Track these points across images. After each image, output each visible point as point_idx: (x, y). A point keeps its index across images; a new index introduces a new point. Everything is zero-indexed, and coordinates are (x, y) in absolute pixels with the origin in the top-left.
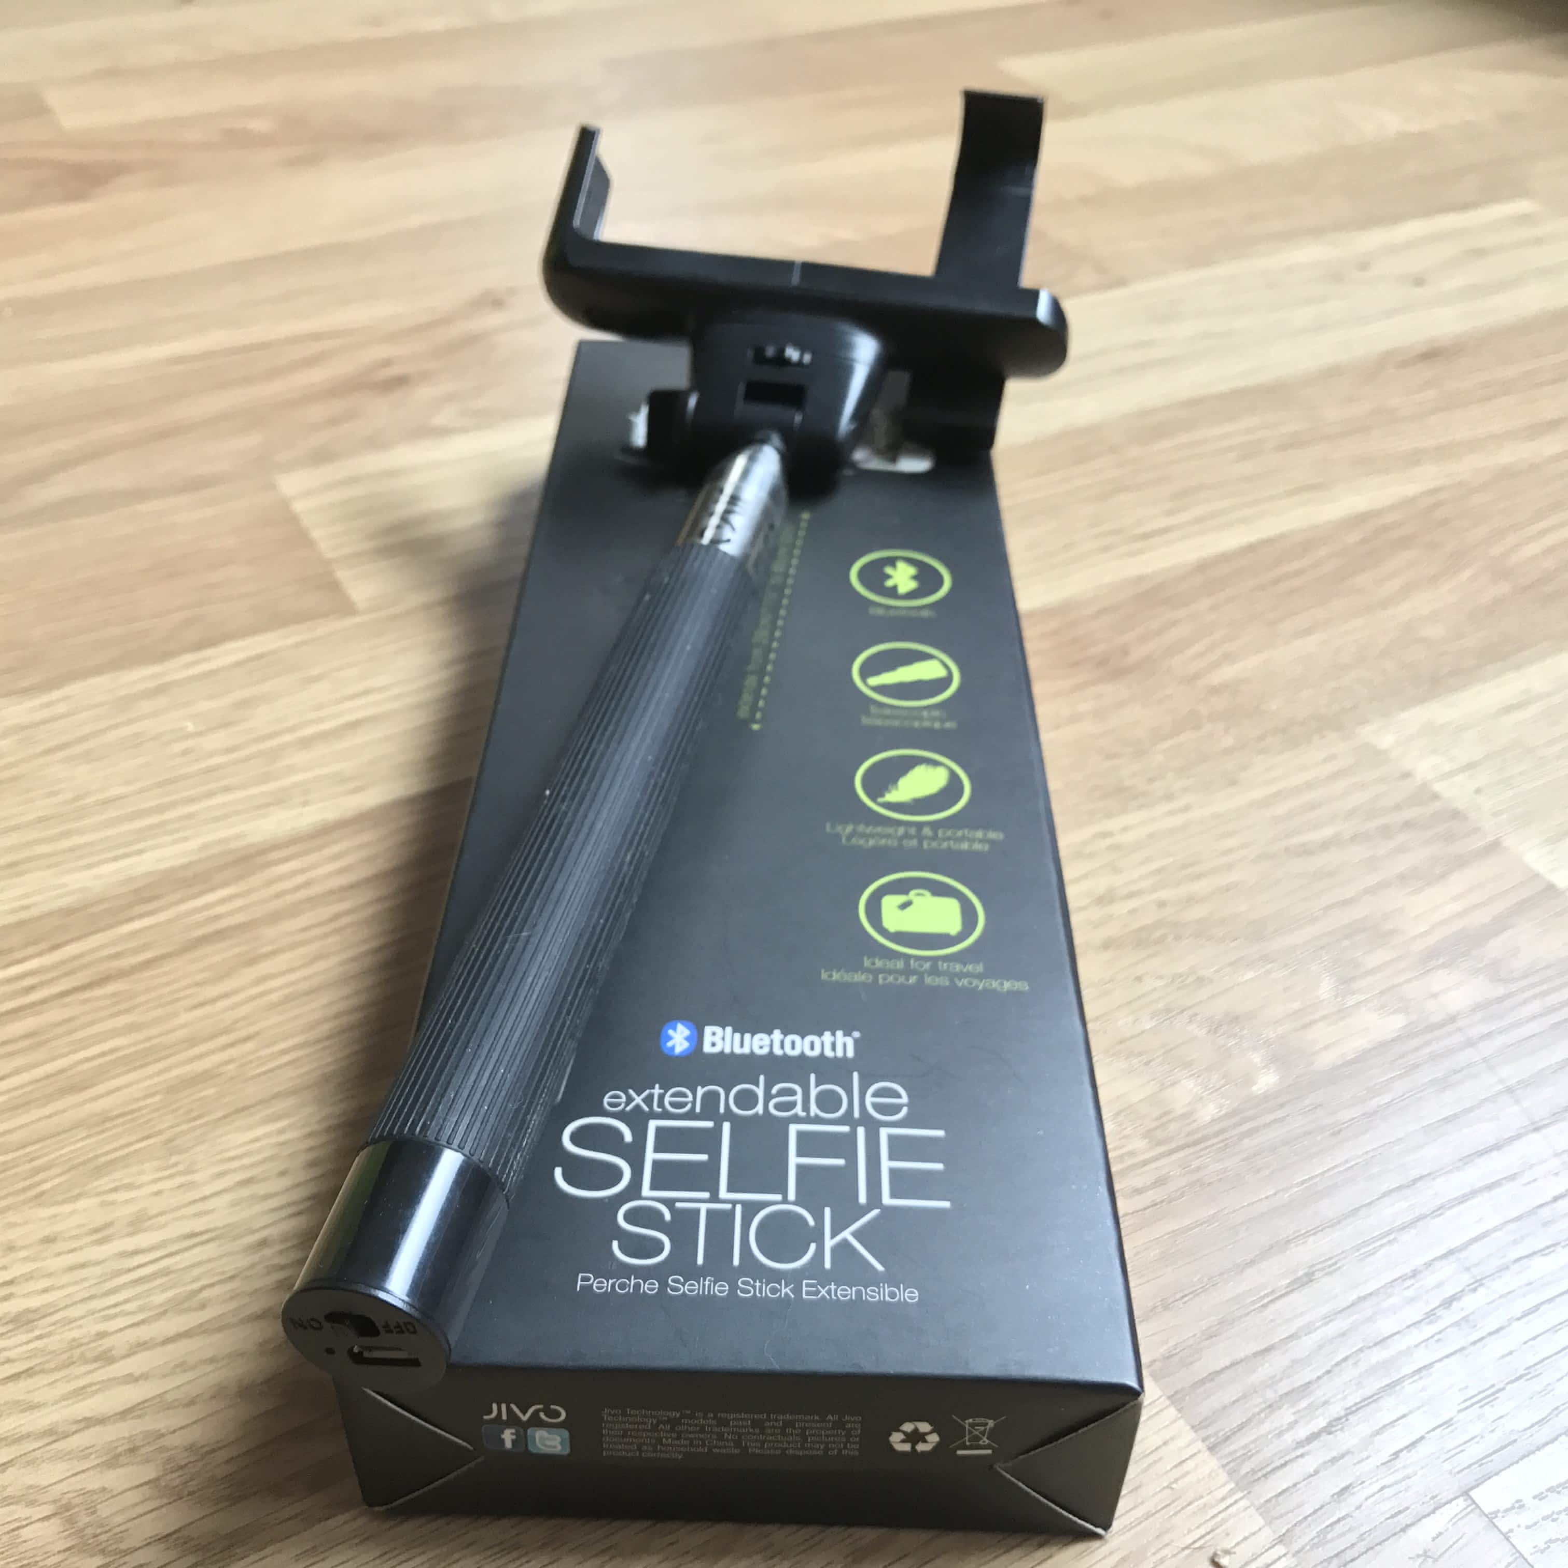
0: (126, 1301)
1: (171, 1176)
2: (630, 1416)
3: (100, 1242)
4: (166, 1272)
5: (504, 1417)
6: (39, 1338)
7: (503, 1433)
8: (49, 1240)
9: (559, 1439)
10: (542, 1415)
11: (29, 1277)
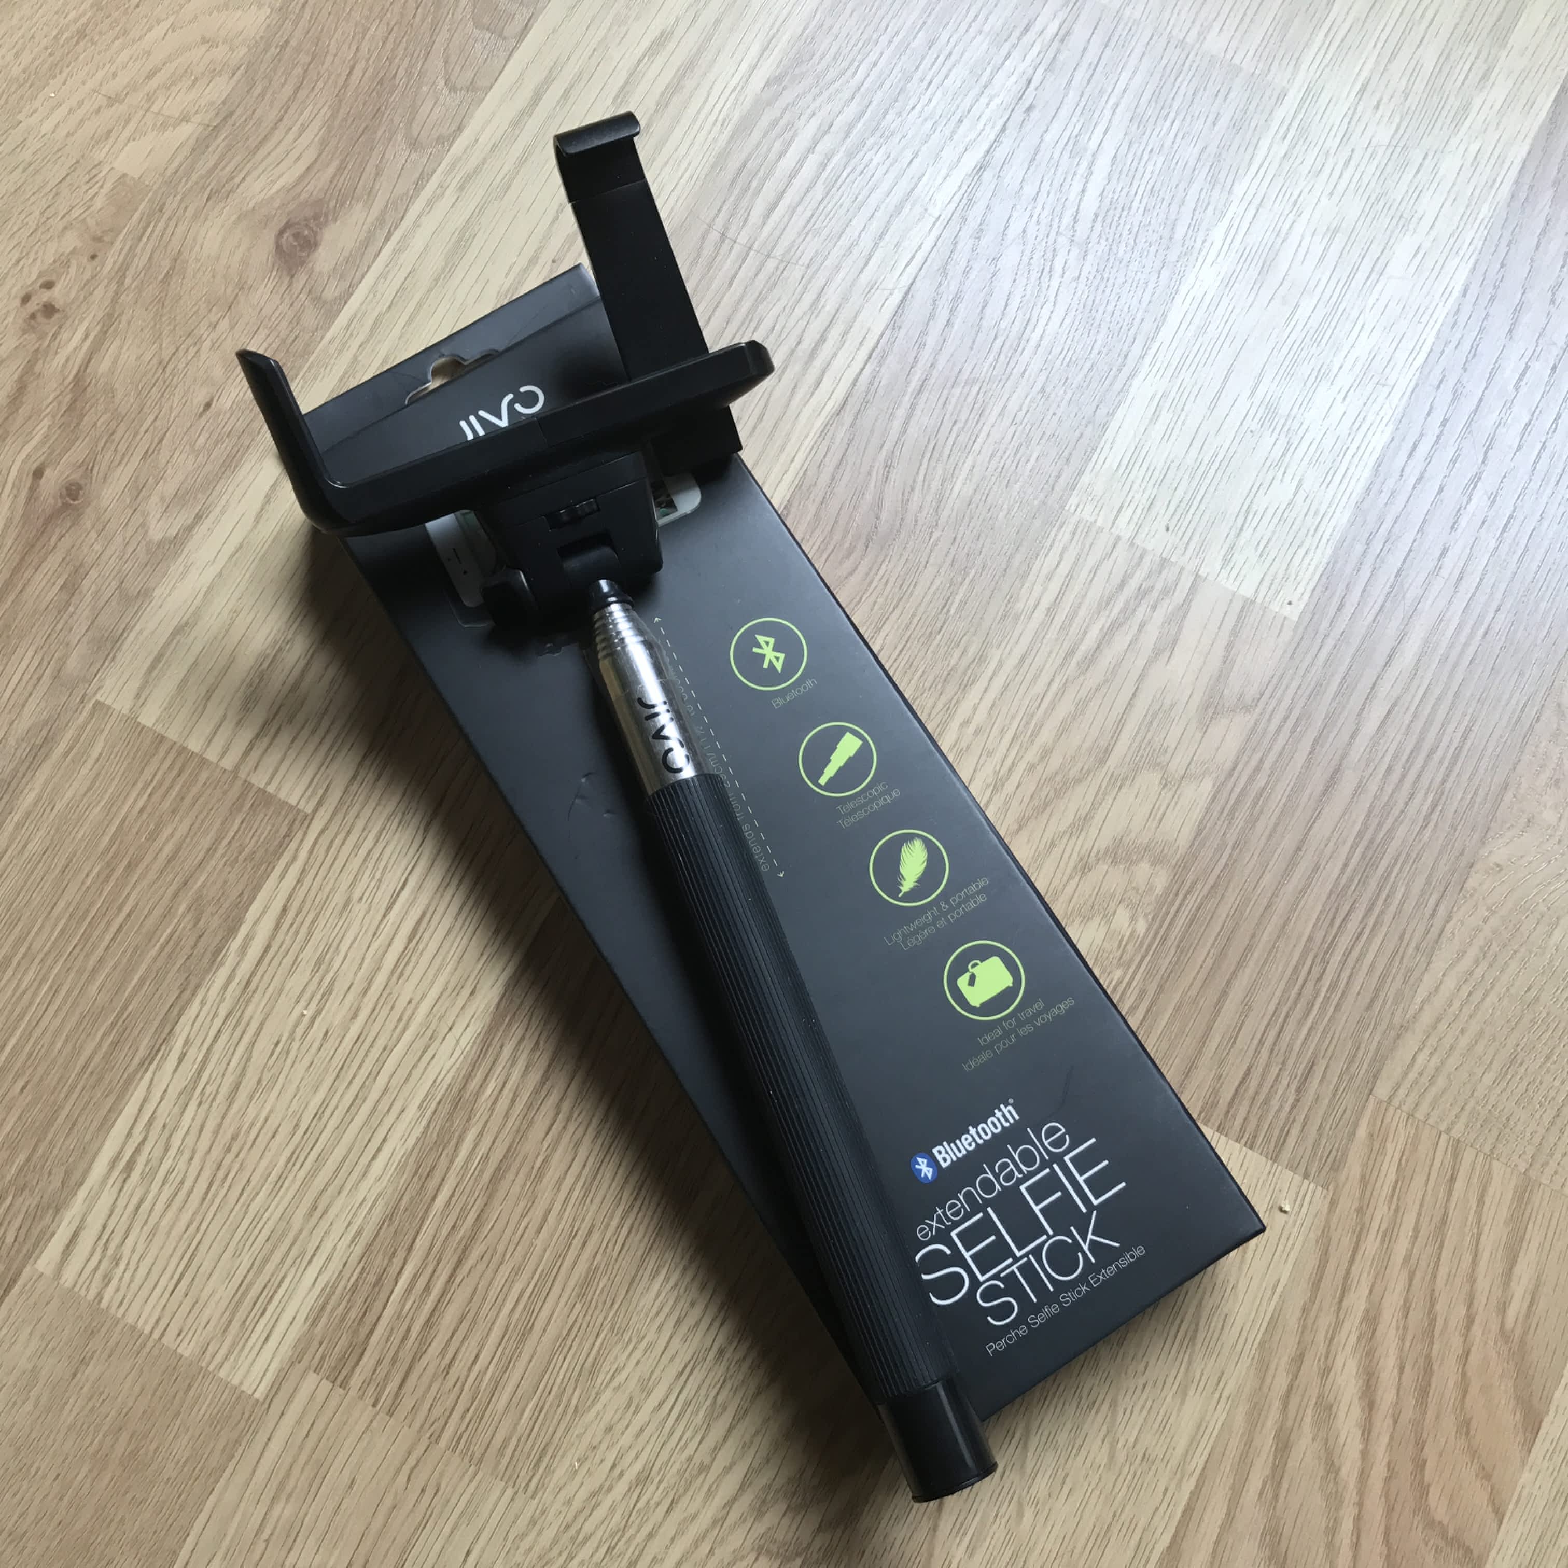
0: (683, 1433)
1: (635, 1348)
3: (636, 1412)
4: (687, 1404)
6: (660, 1482)
8: (609, 1429)
11: (620, 1456)
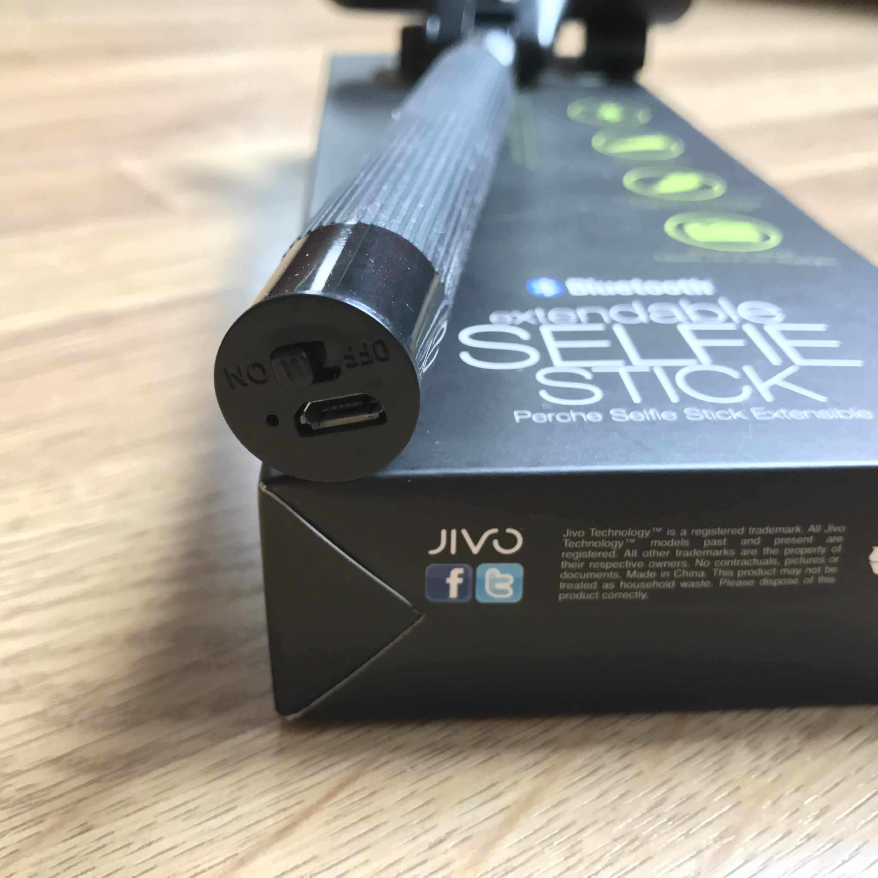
2: (595, 539)
5: (453, 551)
7: (448, 576)
9: (511, 579)
10: (496, 544)
